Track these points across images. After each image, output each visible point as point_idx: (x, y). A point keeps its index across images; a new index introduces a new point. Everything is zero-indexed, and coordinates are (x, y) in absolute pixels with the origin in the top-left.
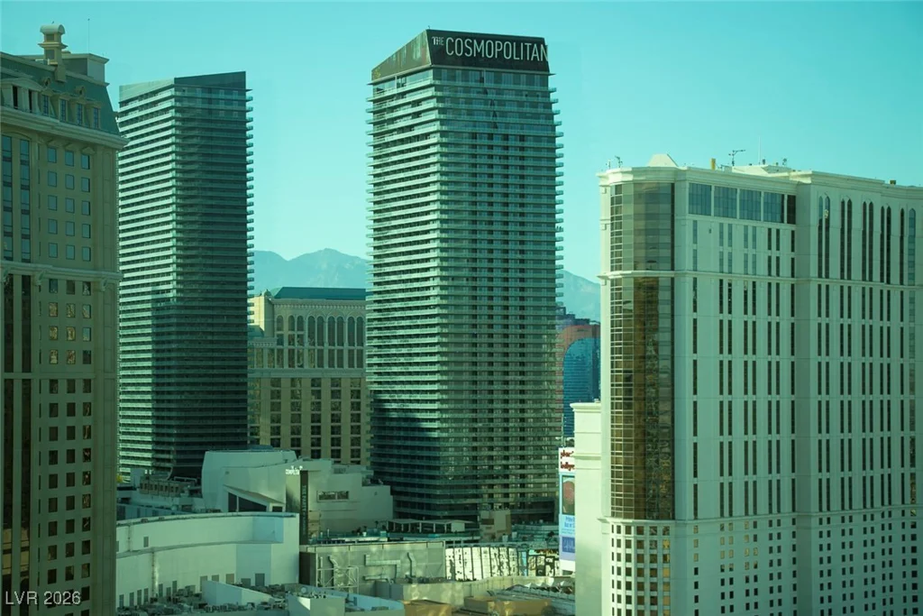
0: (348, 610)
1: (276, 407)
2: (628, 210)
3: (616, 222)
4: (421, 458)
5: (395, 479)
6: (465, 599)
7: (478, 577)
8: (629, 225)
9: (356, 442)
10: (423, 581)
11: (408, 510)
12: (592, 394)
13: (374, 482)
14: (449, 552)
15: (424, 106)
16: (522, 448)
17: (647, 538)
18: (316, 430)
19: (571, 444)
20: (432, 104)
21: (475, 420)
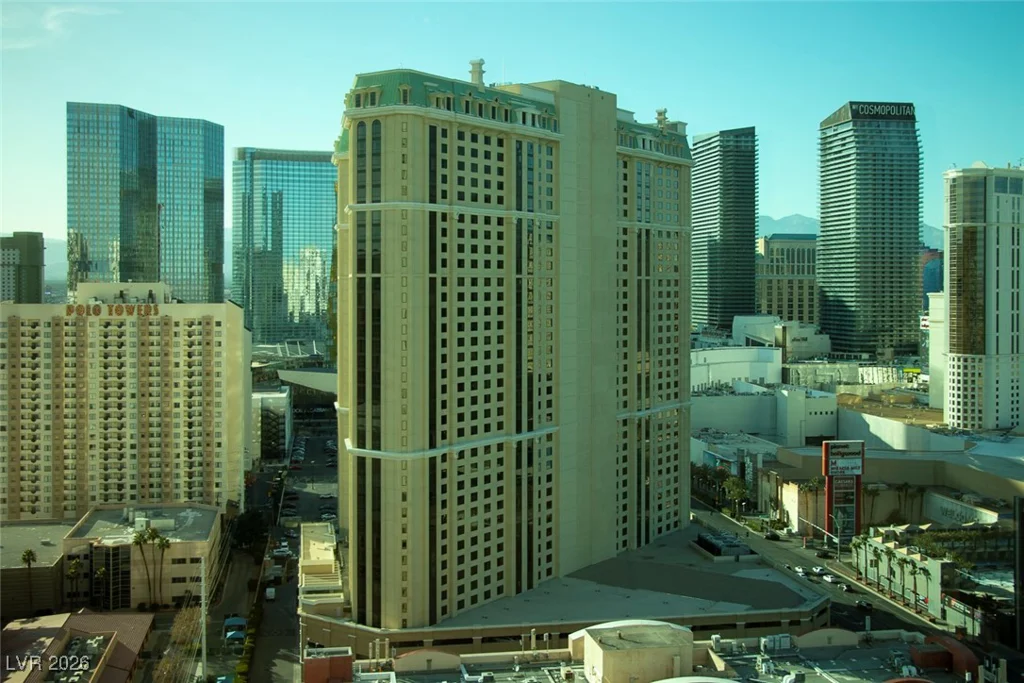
0: (807, 397)
1: (769, 294)
2: (960, 191)
3: (953, 198)
4: (846, 321)
5: (832, 331)
6: (869, 394)
7: (876, 382)
8: (960, 199)
9: (811, 312)
10: (847, 384)
11: (839, 347)
12: (940, 288)
13: (821, 333)
14: (860, 369)
15: (848, 140)
16: (900, 316)
17: (969, 364)
18: (791, 306)
19: (927, 314)
20: (852, 139)
21: (875, 302)
